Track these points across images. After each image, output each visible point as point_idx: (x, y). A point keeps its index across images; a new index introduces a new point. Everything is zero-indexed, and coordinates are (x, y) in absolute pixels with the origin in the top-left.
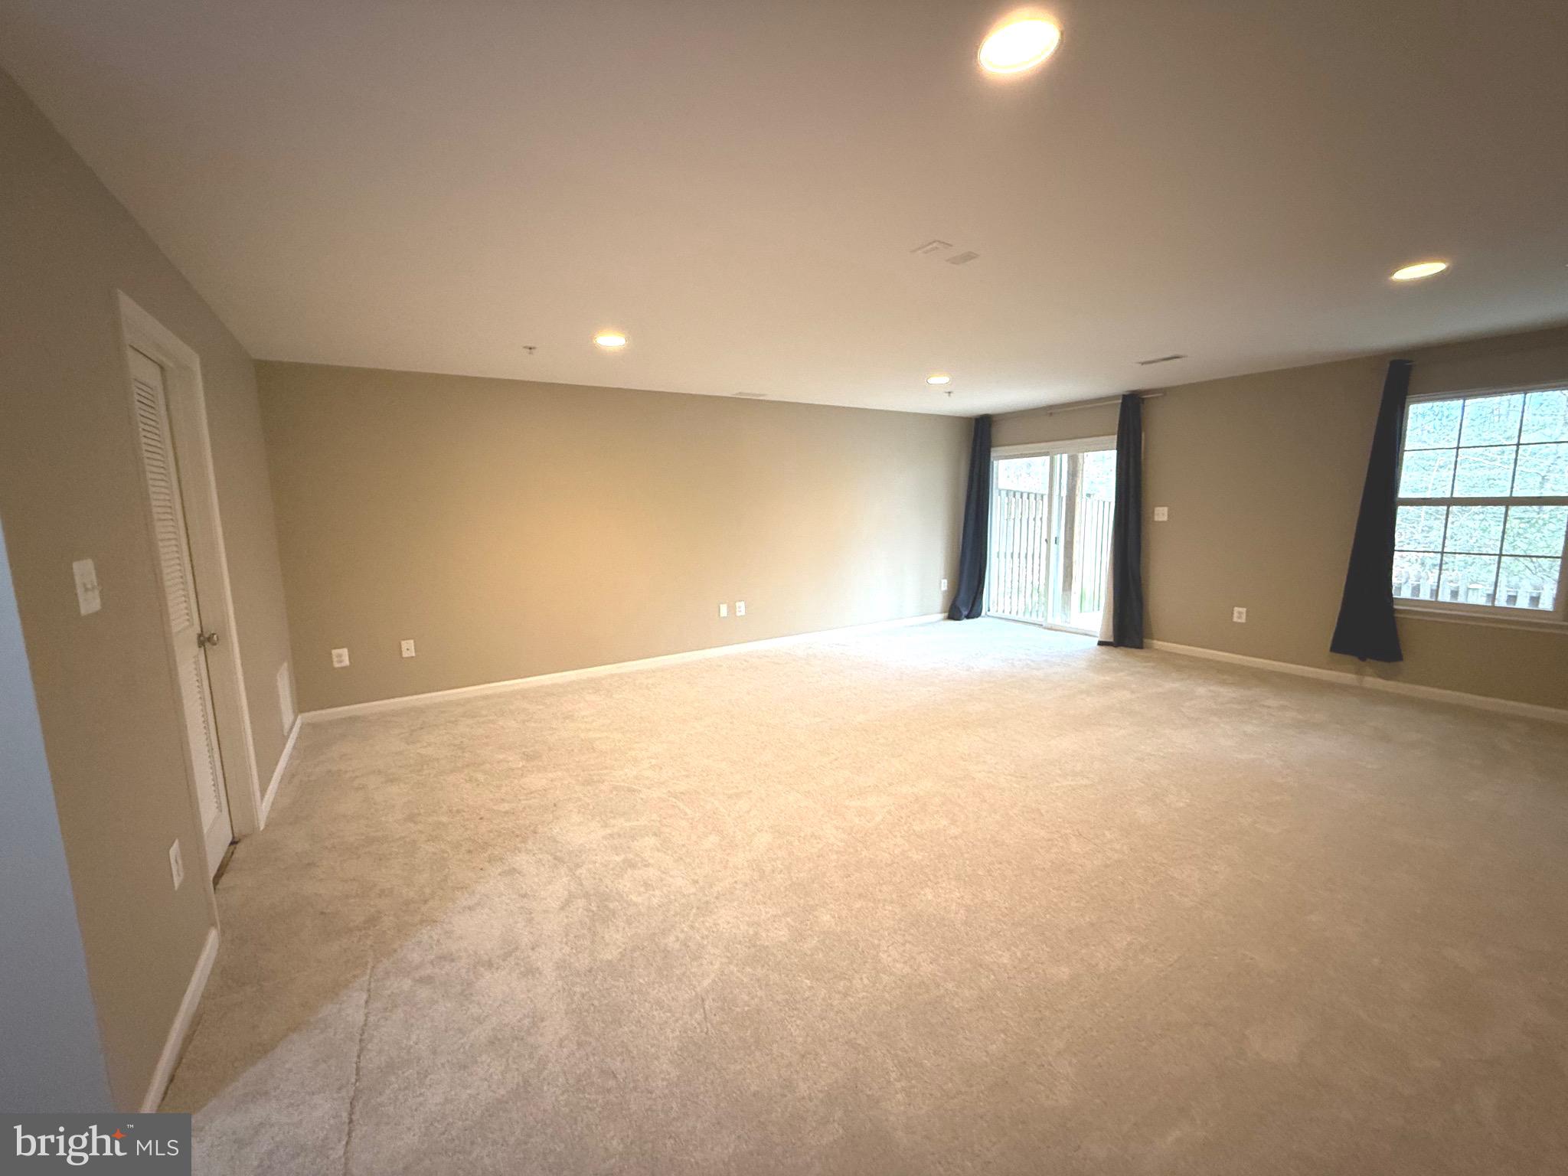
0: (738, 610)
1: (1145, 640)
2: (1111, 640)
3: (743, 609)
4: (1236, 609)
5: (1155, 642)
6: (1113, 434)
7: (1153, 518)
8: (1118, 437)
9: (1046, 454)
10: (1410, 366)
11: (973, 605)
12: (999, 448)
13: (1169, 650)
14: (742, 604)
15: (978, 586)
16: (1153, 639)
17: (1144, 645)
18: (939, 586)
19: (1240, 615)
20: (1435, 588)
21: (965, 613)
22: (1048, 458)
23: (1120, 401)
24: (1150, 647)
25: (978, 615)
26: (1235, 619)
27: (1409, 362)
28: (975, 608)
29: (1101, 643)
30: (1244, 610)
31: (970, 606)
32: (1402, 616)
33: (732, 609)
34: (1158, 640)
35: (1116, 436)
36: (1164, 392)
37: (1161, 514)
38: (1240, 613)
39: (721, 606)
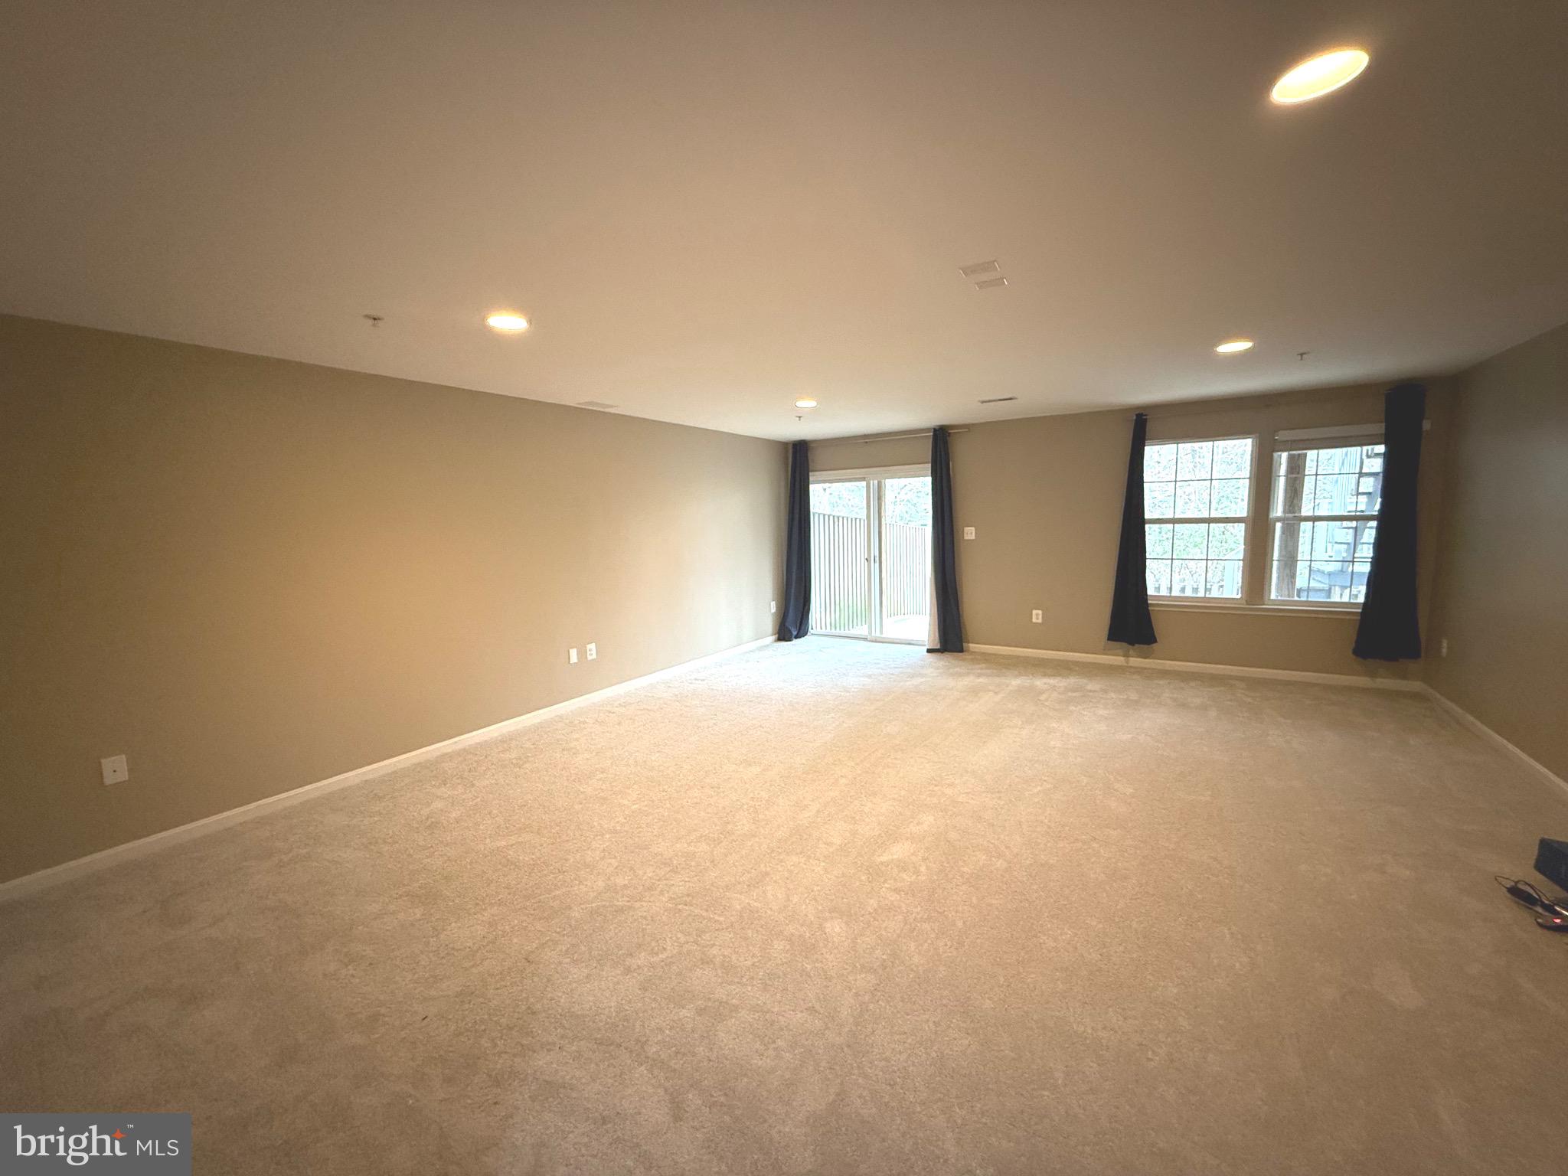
0: (588, 653)
1: (965, 645)
2: (938, 647)
3: (594, 652)
4: (1034, 612)
5: (971, 645)
6: (928, 463)
7: (963, 537)
8: (932, 466)
9: (863, 479)
10: (1146, 419)
11: (800, 625)
12: (817, 473)
13: (982, 651)
14: (592, 646)
15: (805, 605)
16: (969, 643)
17: (964, 649)
18: (767, 609)
19: (1037, 616)
20: (1169, 586)
21: (795, 633)
22: (864, 483)
23: (932, 434)
24: (968, 651)
25: (805, 634)
26: (1034, 620)
27: (1146, 415)
28: (803, 628)
29: (929, 651)
30: (1040, 612)
31: (798, 625)
32: (1152, 608)
33: (582, 654)
34: (972, 643)
35: (930, 465)
36: (968, 427)
37: (969, 533)
38: (1037, 615)
39: (571, 651)
